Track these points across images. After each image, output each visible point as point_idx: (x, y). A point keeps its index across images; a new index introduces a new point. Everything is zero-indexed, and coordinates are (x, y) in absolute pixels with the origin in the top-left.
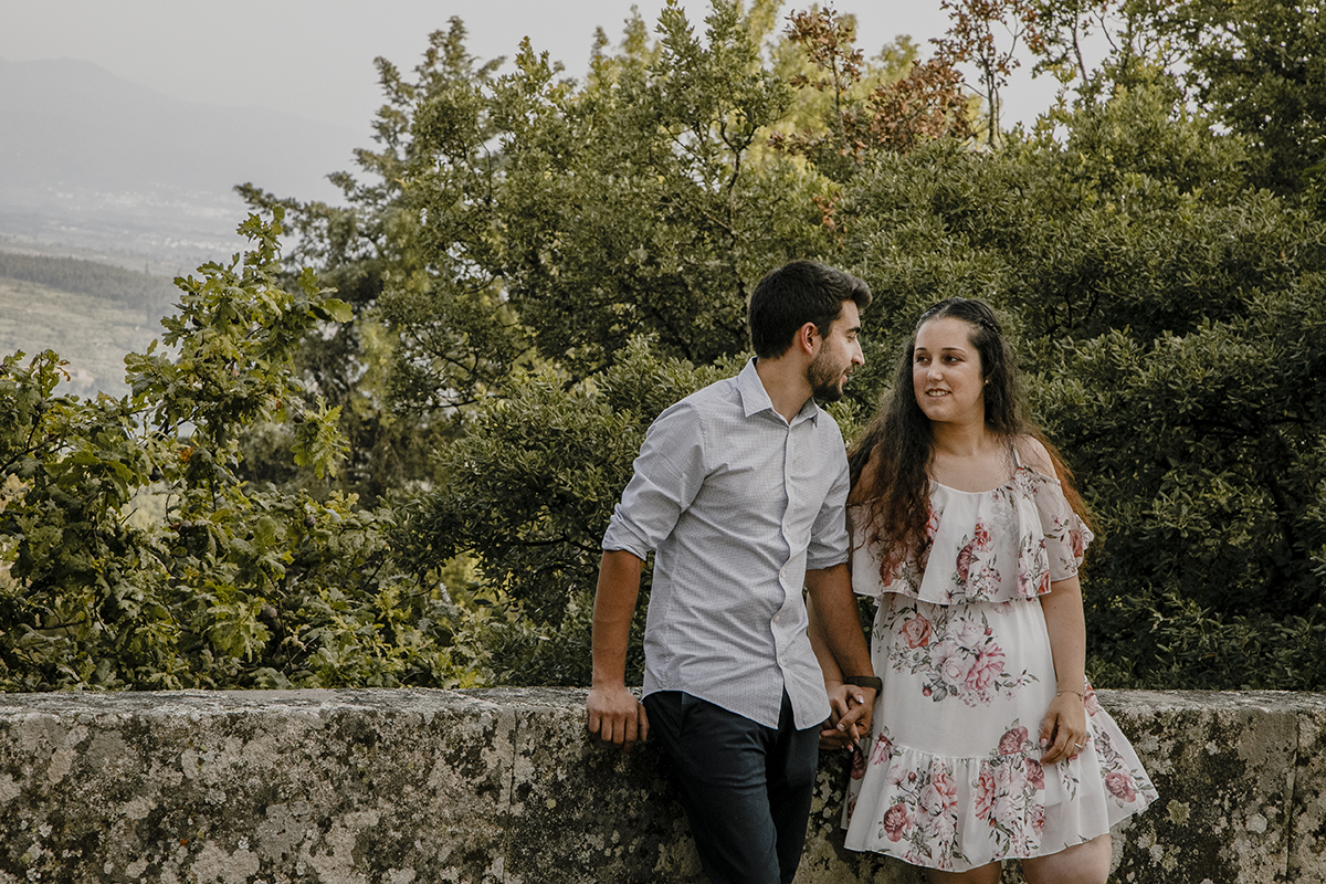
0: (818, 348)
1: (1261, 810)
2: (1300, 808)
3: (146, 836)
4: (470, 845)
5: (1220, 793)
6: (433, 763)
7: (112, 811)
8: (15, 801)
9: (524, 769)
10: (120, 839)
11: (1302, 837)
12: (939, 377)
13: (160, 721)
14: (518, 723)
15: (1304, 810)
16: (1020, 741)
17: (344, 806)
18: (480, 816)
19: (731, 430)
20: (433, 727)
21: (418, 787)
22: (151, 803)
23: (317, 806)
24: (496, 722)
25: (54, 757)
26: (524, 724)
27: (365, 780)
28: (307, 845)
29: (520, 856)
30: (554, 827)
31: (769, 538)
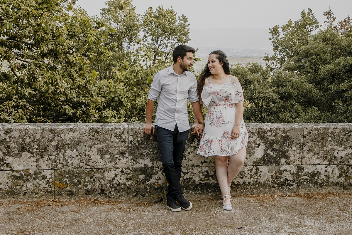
0: (181, 61)
1: (295, 146)
2: (304, 145)
3: (56, 148)
4: (121, 151)
5: (286, 143)
6: (112, 137)
7: (49, 144)
8: (30, 142)
9: (131, 138)
10: (51, 149)
11: (305, 151)
12: (211, 65)
13: (56, 129)
14: (129, 130)
15: (305, 146)
16: (227, 134)
17: (94, 144)
18: (122, 146)
19: (166, 77)
20: (111, 131)
21: (109, 141)
22: (56, 143)
23: (89, 144)
24: (124, 130)
25: (36, 135)
26: (130, 130)
27: (98, 140)
28: (88, 150)
29: (131, 153)
30: (138, 148)
31: (174, 97)
